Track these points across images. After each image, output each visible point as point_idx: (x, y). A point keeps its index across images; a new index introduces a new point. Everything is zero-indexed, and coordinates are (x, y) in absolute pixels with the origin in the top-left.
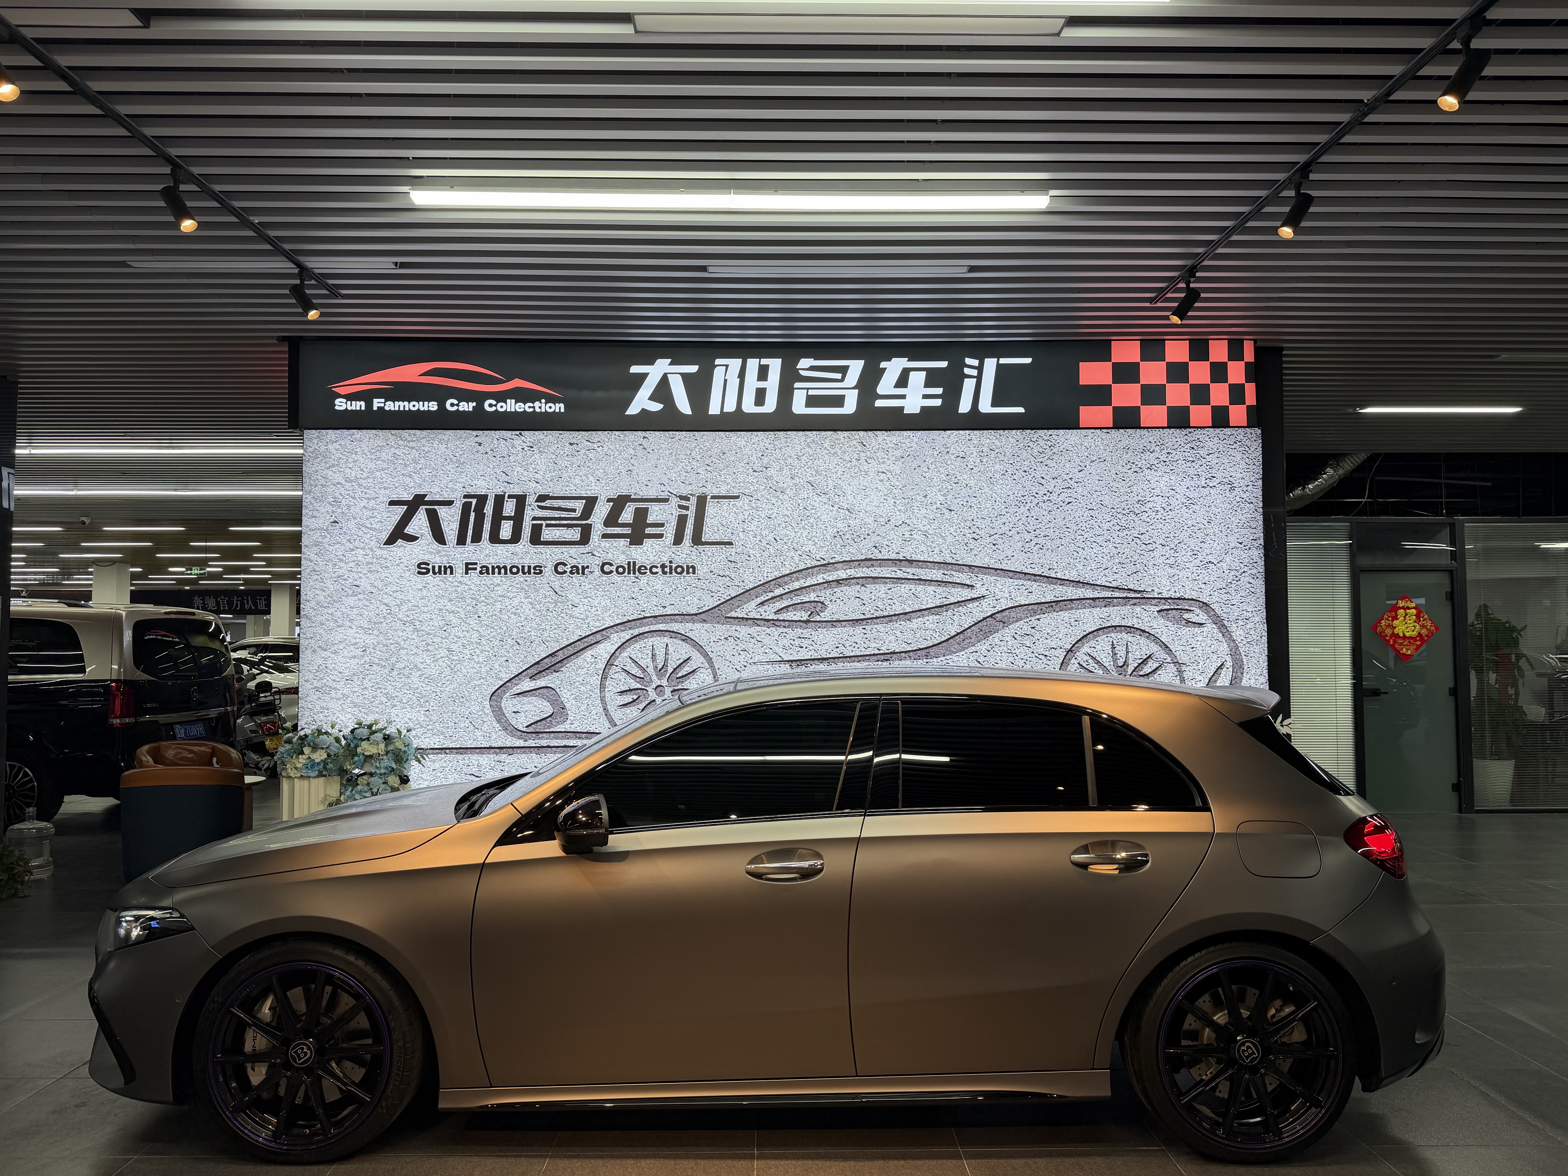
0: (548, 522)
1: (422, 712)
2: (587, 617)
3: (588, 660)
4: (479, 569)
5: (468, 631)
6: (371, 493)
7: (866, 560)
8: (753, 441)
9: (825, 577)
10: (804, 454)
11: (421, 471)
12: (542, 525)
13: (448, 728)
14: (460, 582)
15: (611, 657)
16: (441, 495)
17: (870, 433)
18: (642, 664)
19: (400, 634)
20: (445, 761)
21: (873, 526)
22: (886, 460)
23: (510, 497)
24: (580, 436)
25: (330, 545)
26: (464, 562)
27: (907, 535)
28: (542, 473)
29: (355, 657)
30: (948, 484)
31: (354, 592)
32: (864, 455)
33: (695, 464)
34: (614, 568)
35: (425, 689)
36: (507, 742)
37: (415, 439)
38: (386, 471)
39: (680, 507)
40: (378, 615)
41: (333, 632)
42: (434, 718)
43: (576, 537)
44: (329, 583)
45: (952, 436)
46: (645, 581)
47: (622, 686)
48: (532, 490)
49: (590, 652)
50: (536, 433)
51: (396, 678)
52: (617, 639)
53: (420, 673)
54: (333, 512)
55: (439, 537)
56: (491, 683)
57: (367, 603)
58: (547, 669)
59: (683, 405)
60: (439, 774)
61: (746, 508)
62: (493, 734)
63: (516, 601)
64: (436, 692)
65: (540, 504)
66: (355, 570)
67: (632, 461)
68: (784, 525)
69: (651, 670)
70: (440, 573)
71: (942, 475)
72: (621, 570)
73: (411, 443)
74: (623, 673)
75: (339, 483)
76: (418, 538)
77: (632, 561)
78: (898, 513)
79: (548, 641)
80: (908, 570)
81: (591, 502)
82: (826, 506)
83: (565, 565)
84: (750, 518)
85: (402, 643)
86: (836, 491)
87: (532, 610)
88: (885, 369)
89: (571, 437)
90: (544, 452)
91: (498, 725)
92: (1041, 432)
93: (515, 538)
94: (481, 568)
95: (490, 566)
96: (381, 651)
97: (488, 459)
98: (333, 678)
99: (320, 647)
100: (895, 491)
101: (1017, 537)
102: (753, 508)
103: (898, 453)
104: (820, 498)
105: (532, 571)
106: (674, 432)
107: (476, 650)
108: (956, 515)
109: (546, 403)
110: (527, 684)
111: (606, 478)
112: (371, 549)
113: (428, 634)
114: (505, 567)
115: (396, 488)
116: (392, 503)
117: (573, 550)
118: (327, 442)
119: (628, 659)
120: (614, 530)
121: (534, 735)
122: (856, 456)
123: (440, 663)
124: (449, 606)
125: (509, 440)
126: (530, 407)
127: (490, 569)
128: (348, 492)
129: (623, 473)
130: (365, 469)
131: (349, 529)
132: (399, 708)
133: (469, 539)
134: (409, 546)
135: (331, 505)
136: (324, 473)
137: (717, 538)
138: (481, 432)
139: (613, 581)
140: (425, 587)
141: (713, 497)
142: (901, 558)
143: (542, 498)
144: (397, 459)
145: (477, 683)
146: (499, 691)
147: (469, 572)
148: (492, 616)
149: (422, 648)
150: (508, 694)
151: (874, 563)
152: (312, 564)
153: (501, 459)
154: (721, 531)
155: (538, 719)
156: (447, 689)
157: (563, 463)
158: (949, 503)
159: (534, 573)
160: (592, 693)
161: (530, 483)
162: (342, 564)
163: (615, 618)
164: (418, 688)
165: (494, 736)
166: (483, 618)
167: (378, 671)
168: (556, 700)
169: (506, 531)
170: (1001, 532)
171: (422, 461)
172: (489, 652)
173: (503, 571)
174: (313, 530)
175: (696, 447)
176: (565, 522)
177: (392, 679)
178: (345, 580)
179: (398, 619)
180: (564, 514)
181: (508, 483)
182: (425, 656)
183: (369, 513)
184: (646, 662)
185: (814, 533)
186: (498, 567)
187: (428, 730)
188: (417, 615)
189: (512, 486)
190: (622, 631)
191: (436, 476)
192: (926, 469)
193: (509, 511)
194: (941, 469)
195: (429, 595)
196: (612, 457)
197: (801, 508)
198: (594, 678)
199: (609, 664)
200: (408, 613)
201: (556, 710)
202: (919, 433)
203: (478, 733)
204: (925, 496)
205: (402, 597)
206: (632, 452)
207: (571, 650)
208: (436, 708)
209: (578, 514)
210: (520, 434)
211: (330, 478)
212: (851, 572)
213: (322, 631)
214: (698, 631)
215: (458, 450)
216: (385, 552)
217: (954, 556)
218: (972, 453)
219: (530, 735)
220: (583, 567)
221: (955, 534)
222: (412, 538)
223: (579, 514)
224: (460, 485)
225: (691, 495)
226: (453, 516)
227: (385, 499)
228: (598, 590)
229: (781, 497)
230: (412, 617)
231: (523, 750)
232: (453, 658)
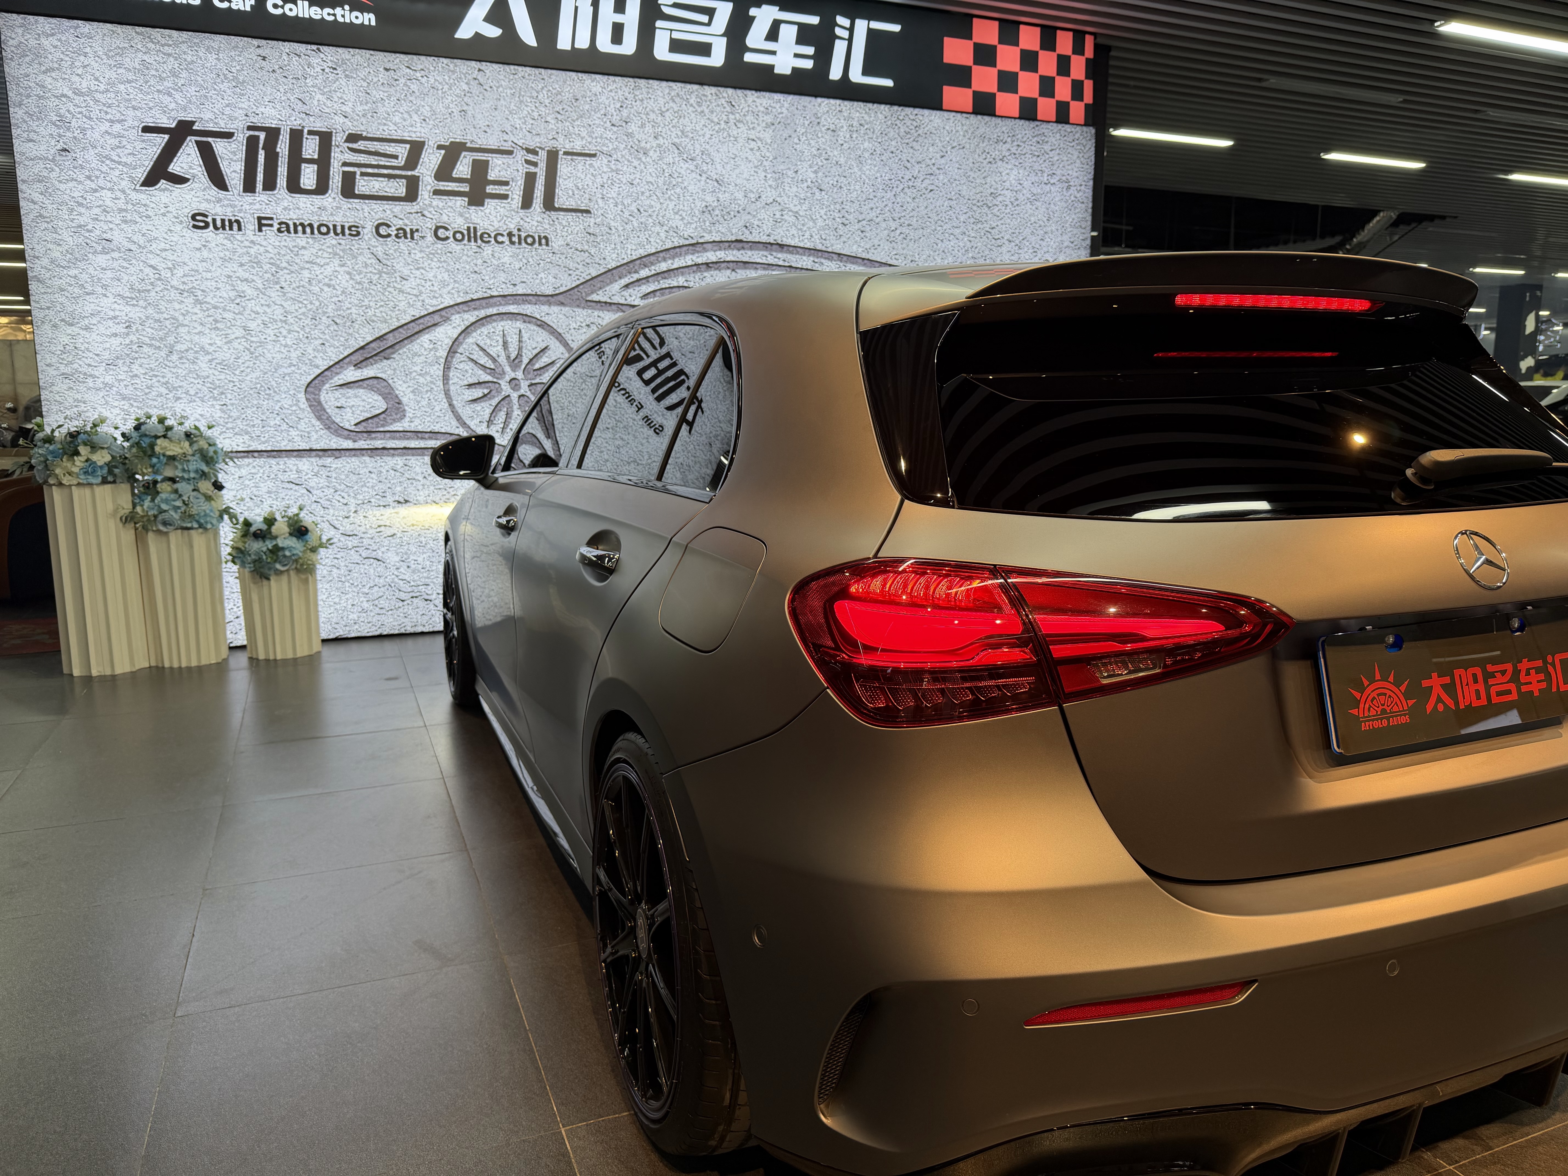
0: (364, 170)
1: (218, 407)
2: (421, 293)
3: (426, 346)
4: (276, 226)
5: (268, 306)
6: (114, 114)
7: (737, 241)
8: (610, 88)
9: (694, 258)
10: (668, 110)
11: (184, 89)
12: (355, 173)
13: (254, 426)
14: (252, 242)
15: (453, 343)
16: (216, 124)
17: (739, 92)
18: (491, 353)
19: (177, 306)
20: (254, 467)
21: (742, 201)
22: (756, 125)
23: (310, 133)
24: (398, 60)
25: (60, 182)
26: (256, 216)
27: (778, 215)
28: (350, 104)
29: (115, 335)
30: (819, 160)
31: (104, 248)
32: (733, 117)
33: (543, 109)
34: (450, 234)
35: (219, 377)
36: (332, 443)
37: (171, 43)
38: (134, 85)
39: (528, 162)
40: (143, 280)
41: (80, 301)
42: (235, 414)
43: (400, 191)
44: (65, 235)
45: (823, 105)
46: (490, 252)
47: (469, 379)
48: (340, 127)
49: (427, 336)
50: (340, 50)
51: (177, 363)
52: (459, 321)
53: (210, 357)
54: (60, 136)
55: (218, 180)
56: (305, 371)
57: (125, 264)
58: (376, 355)
59: (527, 33)
60: (247, 482)
61: (605, 170)
62: (313, 433)
63: (329, 270)
64: (233, 382)
65: (351, 145)
66: (103, 218)
67: (466, 99)
68: (647, 194)
69: (502, 360)
70: (223, 227)
71: (813, 149)
72: (459, 236)
73: (166, 48)
74: (469, 363)
75: (65, 96)
76: (186, 180)
77: (472, 226)
78: (769, 189)
79: (373, 321)
80: (779, 255)
81: (416, 148)
82: (694, 175)
83: (388, 226)
84: (609, 182)
85: (181, 318)
86: (704, 157)
87: (351, 282)
88: (754, 18)
89: (386, 60)
90: (352, 77)
91: (318, 423)
92: (908, 110)
93: (322, 188)
94: (280, 224)
95: (291, 223)
96: (152, 328)
97: (277, 79)
98: (87, 362)
99: (63, 320)
100: (765, 163)
101: (884, 225)
102: (612, 171)
103: (769, 119)
104: (687, 165)
105: (347, 232)
106: (516, 67)
107: (282, 330)
108: (826, 197)
109: (351, 11)
110: (351, 374)
111: (434, 117)
112: (123, 192)
113: (216, 307)
114: (311, 225)
115: (151, 108)
116: (147, 129)
117: (398, 208)
118: (39, 35)
119: (475, 347)
120: (448, 186)
121: (365, 435)
122: (725, 118)
123: (235, 344)
124: (241, 273)
125: (303, 57)
126: (329, 14)
127: (292, 227)
128: (79, 109)
129: (455, 114)
130: (101, 79)
131: (88, 162)
132: (185, 401)
133: (259, 186)
134: (178, 189)
135: (56, 125)
136: (39, 78)
137: (571, 203)
138: (264, 42)
139: (450, 250)
140: (204, 246)
141: (566, 153)
142: (772, 242)
143: (353, 138)
144: (148, 69)
145: (286, 371)
146: (316, 381)
147: (264, 228)
148: (298, 287)
149: (209, 326)
150: (327, 386)
151: (745, 245)
152: (36, 207)
153: (294, 81)
154: (577, 196)
155: (369, 416)
156: (248, 378)
157: (376, 94)
158: (820, 181)
159: (350, 235)
160: (433, 386)
161: (336, 117)
162: (83, 210)
163: (456, 296)
164: (208, 377)
165: (314, 436)
166: (287, 289)
167: (150, 354)
168: (390, 393)
169: (309, 178)
170: (868, 218)
171: (184, 74)
172: (298, 332)
173: (308, 230)
174: (31, 159)
175: (543, 88)
176: (385, 171)
177: (171, 364)
178: (88, 231)
179: (172, 287)
180: (383, 161)
181: (307, 114)
182: (214, 336)
183: (116, 142)
184: (496, 350)
185: (681, 207)
186: (302, 224)
187: (227, 429)
188: (198, 282)
189: (311, 119)
190: (465, 311)
191: (206, 96)
192: (796, 140)
193: (310, 151)
194: (812, 142)
195: (211, 256)
196: (440, 92)
197: (667, 175)
198: (435, 368)
199: (452, 351)
200: (185, 279)
201: (390, 406)
202: (791, 98)
203: (293, 433)
204: (796, 172)
205: (174, 257)
206: (465, 87)
207: (404, 333)
208: (236, 402)
209: (401, 162)
210: (318, 49)
211: (50, 87)
212: (721, 255)
213: (62, 299)
214: (554, 315)
215: (234, 64)
216: (143, 196)
217: (824, 242)
218: (842, 127)
219: (359, 435)
220: (411, 230)
221: (825, 217)
222: (179, 180)
223: (403, 163)
224: (241, 111)
225: (540, 148)
226: (234, 153)
227: (136, 123)
228: (432, 260)
229: (643, 159)
230: (191, 286)
231: (353, 453)
232: (252, 339)
